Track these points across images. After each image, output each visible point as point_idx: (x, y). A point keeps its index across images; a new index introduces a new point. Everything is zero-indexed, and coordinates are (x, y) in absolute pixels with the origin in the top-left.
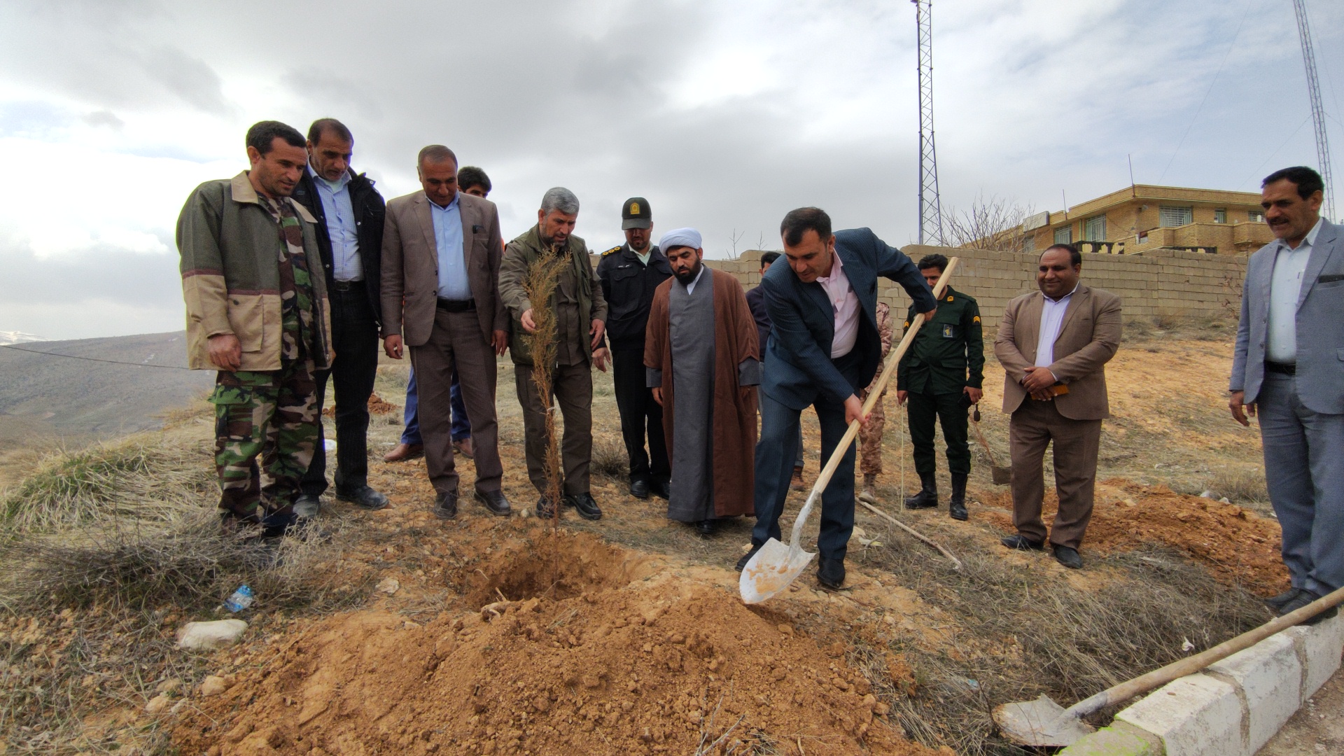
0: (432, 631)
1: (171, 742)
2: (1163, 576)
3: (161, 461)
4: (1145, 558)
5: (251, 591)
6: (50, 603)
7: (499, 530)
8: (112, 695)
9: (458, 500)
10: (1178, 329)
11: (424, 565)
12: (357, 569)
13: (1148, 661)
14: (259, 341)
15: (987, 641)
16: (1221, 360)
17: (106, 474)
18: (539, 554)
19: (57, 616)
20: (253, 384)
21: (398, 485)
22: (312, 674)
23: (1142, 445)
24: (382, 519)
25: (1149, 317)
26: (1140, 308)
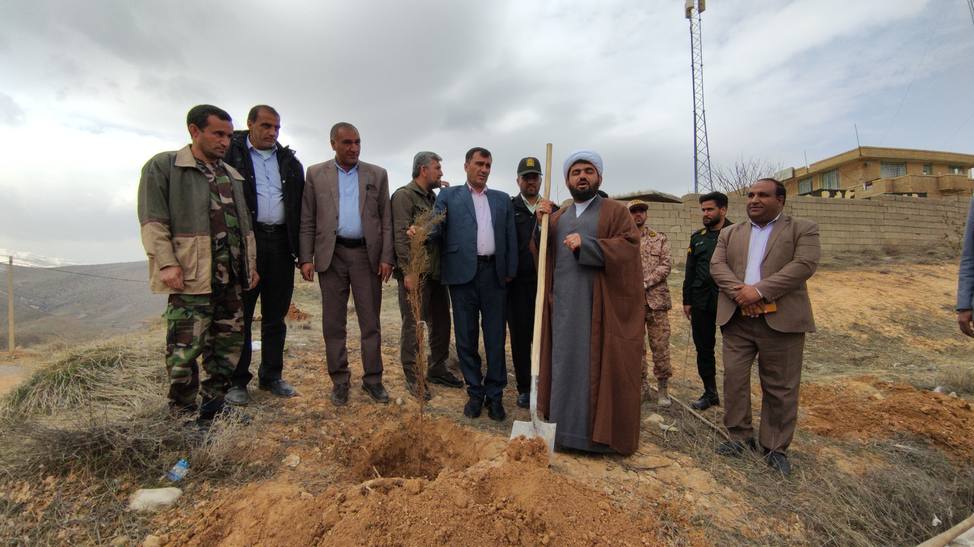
0: (321, 503)
2: (913, 461)
3: (133, 359)
4: (897, 445)
5: (188, 463)
6: (39, 470)
7: (379, 414)
9: (350, 390)
10: (902, 256)
11: (321, 443)
12: (269, 446)
13: (906, 536)
14: (194, 272)
15: (773, 519)
16: (938, 280)
17: (92, 370)
18: (410, 434)
19: (43, 481)
20: (193, 304)
21: (305, 378)
22: (227, 536)
23: (882, 347)
24: (292, 405)
25: (878, 246)
26: (870, 240)
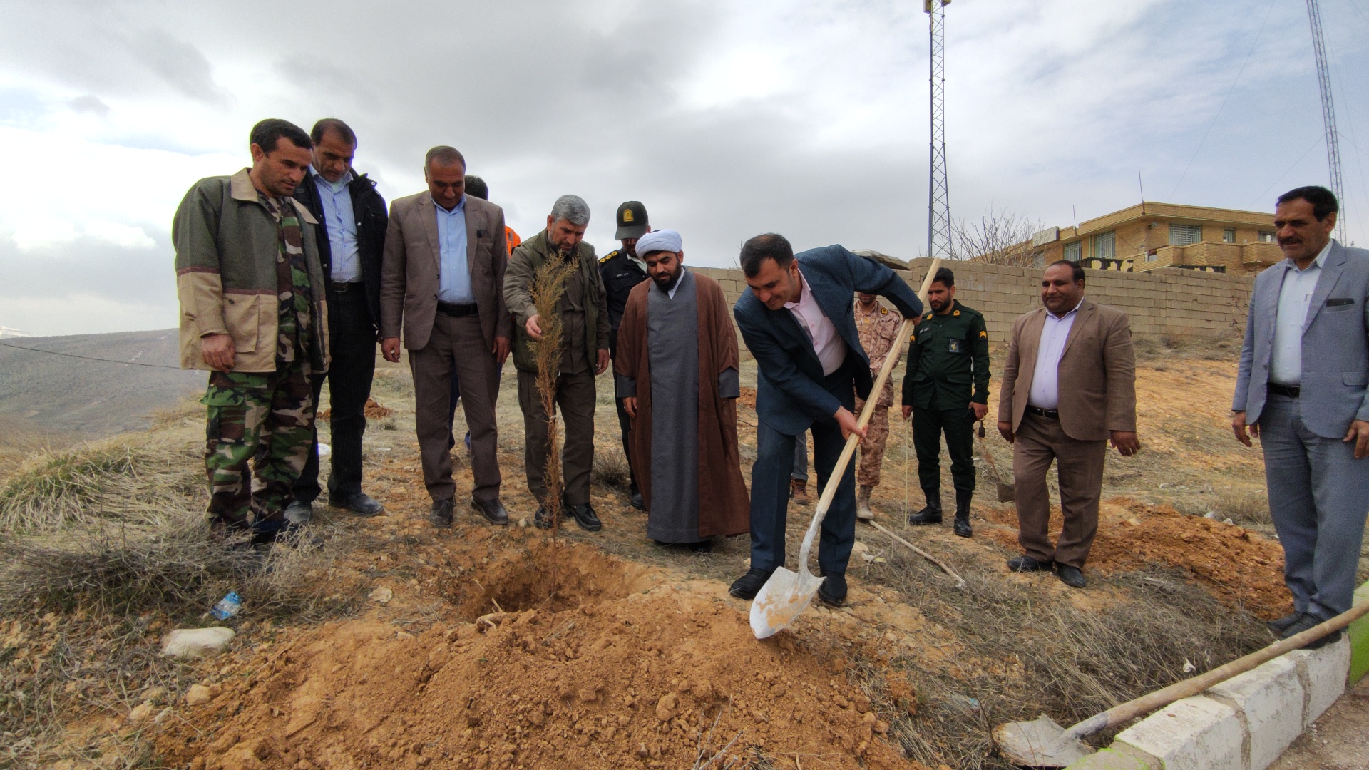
0: (426, 641)
1: (155, 751)
2: (1165, 597)
3: (148, 463)
4: (1148, 578)
5: (239, 598)
6: (32, 607)
7: (496, 539)
8: (95, 702)
9: (455, 508)
10: (1185, 349)
11: (419, 574)
12: (349, 578)
13: (1149, 682)
14: (254, 342)
15: (988, 659)
16: (1226, 380)
17: (92, 476)
18: (537, 564)
19: (40, 620)
20: (247, 386)
21: (393, 492)
22: (301, 685)
23: (1147, 464)
24: (376, 526)
25: (1157, 336)
26: (1148, 326)
